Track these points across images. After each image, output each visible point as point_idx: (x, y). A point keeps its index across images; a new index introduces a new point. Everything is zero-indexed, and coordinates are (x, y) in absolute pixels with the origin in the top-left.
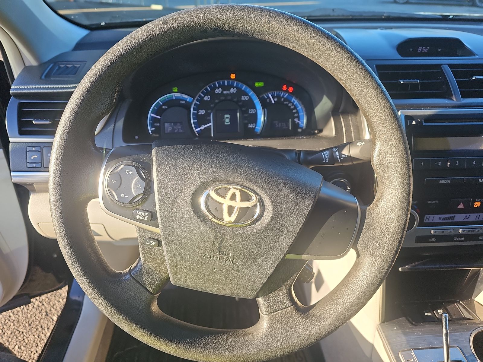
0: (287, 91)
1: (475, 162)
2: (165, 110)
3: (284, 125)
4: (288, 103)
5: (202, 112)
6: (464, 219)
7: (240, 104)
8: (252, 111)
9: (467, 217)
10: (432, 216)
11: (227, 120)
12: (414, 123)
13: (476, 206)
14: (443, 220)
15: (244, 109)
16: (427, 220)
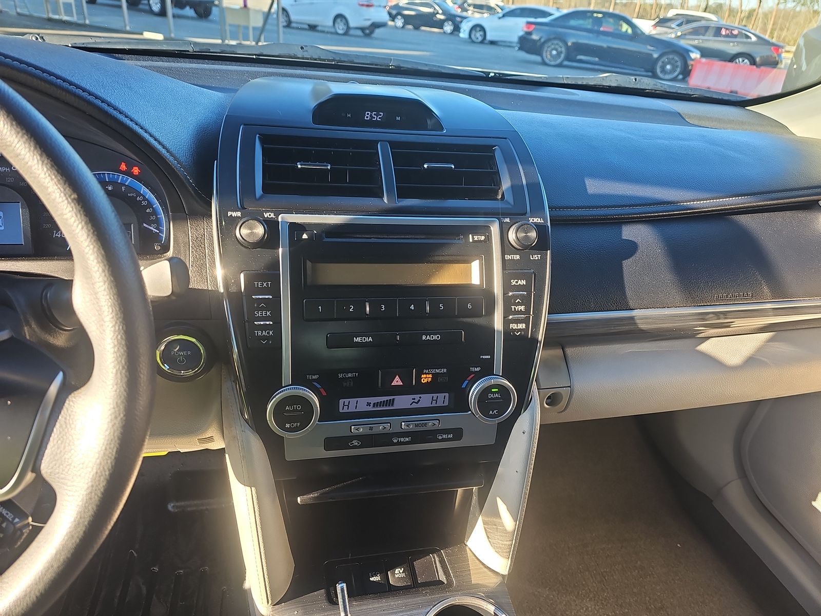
1: (413, 305)
4: (134, 195)
6: (411, 405)
9: (416, 401)
10: (353, 401)
12: (305, 236)
13: (426, 381)
14: (374, 406)
16: (346, 407)
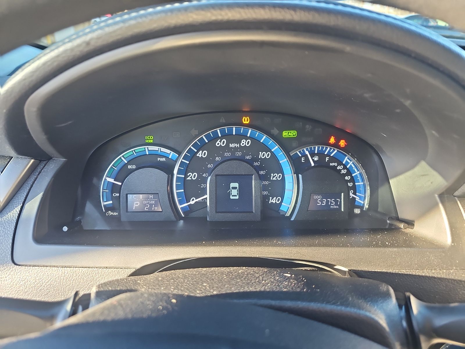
0: (336, 145)
2: (132, 171)
3: (331, 203)
4: (336, 164)
5: (192, 176)
7: (256, 164)
8: (275, 177)
11: (234, 192)
15: (262, 173)
